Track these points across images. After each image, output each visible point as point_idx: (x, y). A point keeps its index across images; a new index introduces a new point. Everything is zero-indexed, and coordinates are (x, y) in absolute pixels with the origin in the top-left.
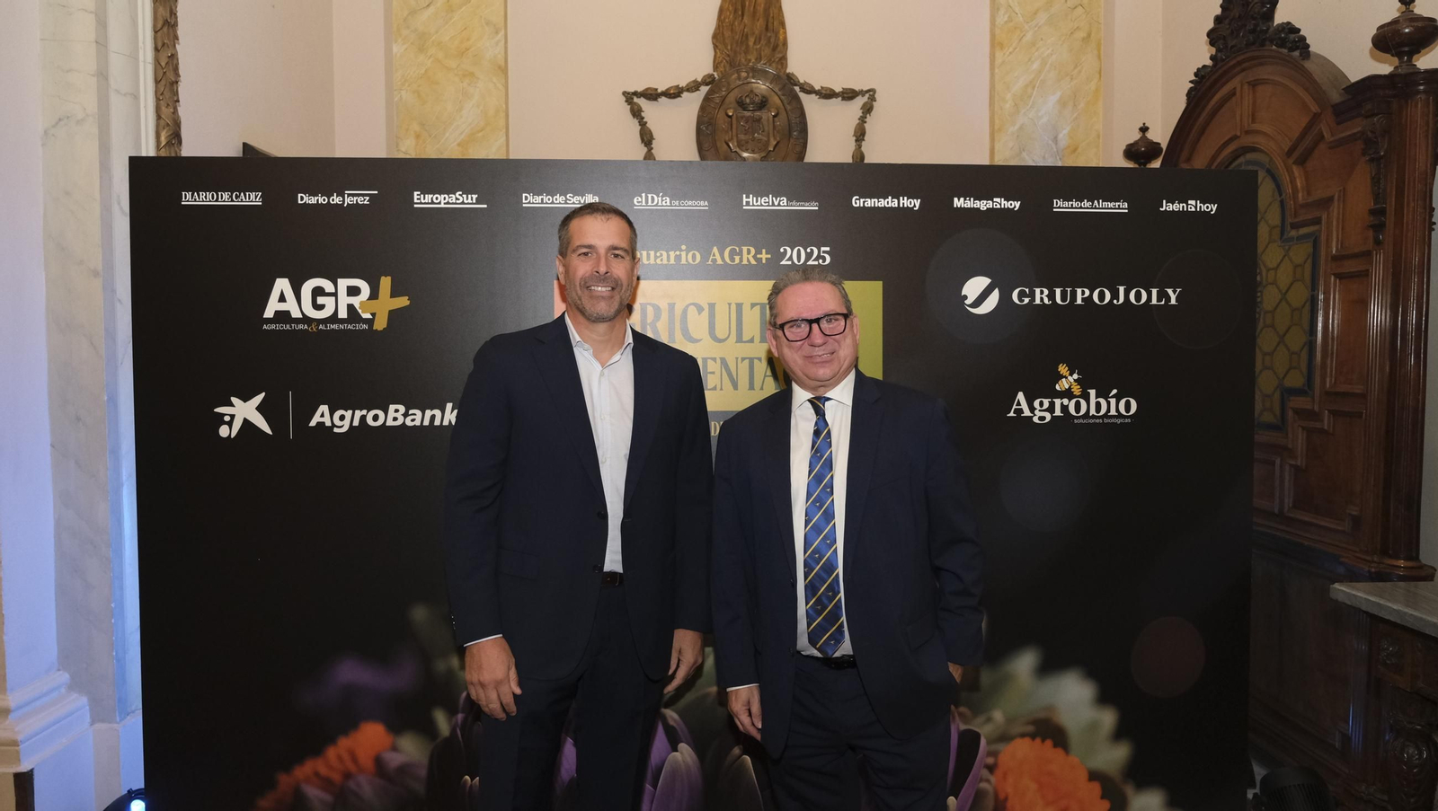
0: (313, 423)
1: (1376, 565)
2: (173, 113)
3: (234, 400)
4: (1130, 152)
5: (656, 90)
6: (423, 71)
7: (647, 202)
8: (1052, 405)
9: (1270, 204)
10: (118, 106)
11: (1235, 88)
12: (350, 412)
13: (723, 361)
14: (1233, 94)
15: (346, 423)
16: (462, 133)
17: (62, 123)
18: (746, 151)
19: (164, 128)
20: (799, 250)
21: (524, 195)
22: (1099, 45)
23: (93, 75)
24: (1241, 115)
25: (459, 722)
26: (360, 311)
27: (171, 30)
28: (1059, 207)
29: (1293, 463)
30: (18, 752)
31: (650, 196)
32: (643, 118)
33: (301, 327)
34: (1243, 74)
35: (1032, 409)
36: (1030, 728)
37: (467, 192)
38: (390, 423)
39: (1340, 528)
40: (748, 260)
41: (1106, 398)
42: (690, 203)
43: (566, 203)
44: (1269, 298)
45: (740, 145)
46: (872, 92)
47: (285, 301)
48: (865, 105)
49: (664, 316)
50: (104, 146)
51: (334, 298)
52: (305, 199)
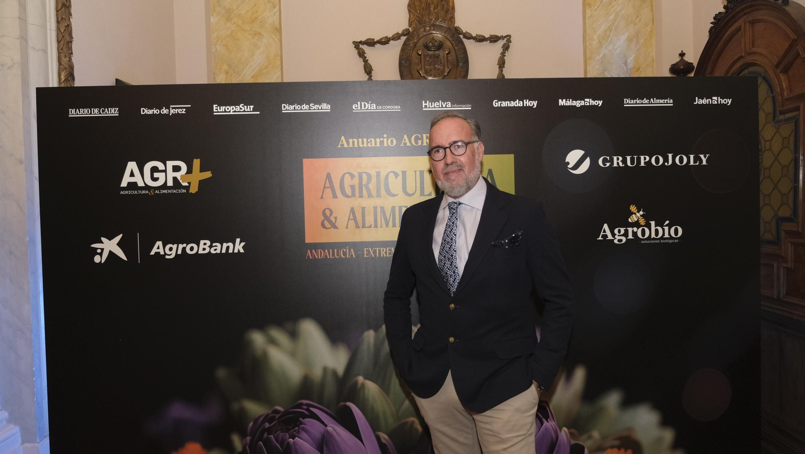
0: (152, 253)
2: (69, 61)
3: (103, 239)
4: (674, 69)
5: (374, 39)
6: (229, 33)
7: (361, 107)
8: (627, 232)
9: (765, 99)
10: (34, 58)
11: (740, 26)
12: (176, 245)
14: (739, 29)
15: (173, 253)
16: (253, 70)
18: (430, 76)
19: (63, 70)
21: (283, 105)
23: (18, 39)
24: (745, 43)
25: (248, 442)
26: (181, 181)
27: (67, 10)
28: (628, 104)
29: (785, 265)
31: (363, 103)
32: (366, 57)
33: (144, 192)
34: (746, 16)
35: (613, 235)
36: (617, 443)
37: (247, 104)
38: (201, 252)
41: (662, 226)
42: (389, 107)
43: (310, 109)
44: (766, 159)
45: (427, 72)
46: (509, 36)
47: (134, 176)
48: (504, 45)
49: (374, 180)
50: (25, 83)
51: (164, 173)
52: (146, 111)
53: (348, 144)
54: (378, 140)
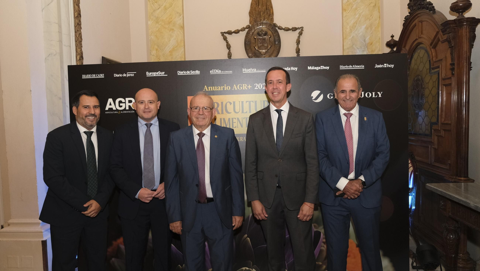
1: (454, 179)
2: (81, 50)
4: (388, 45)
5: (231, 31)
6: (158, 29)
7: (214, 72)
9: (426, 62)
10: (65, 50)
11: (416, 23)
13: (238, 119)
14: (415, 25)
16: (170, 48)
17: (50, 56)
18: (261, 49)
19: (78, 55)
20: (260, 85)
21: (178, 71)
22: (379, 7)
23: (58, 42)
24: (418, 32)
26: (132, 107)
27: (79, 26)
28: (342, 68)
29: (434, 147)
30: (42, 235)
31: (215, 70)
32: (227, 40)
33: (116, 112)
34: (418, 18)
37: (161, 71)
39: (446, 168)
40: (245, 88)
42: (227, 72)
43: (190, 73)
44: (427, 92)
45: (259, 48)
46: (303, 27)
47: (111, 105)
48: (299, 32)
49: (220, 106)
50: (62, 62)
51: (125, 104)
52: (116, 75)
53: (208, 89)
54: (222, 87)
